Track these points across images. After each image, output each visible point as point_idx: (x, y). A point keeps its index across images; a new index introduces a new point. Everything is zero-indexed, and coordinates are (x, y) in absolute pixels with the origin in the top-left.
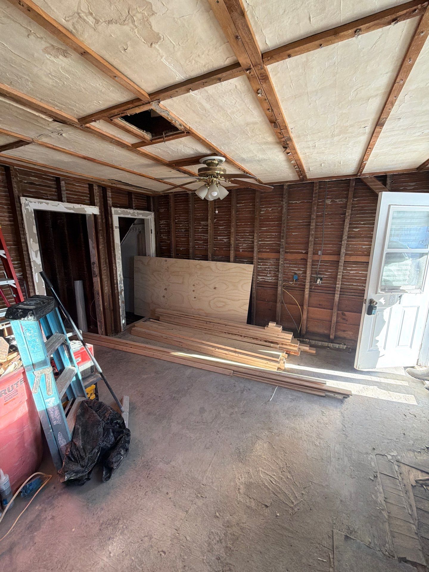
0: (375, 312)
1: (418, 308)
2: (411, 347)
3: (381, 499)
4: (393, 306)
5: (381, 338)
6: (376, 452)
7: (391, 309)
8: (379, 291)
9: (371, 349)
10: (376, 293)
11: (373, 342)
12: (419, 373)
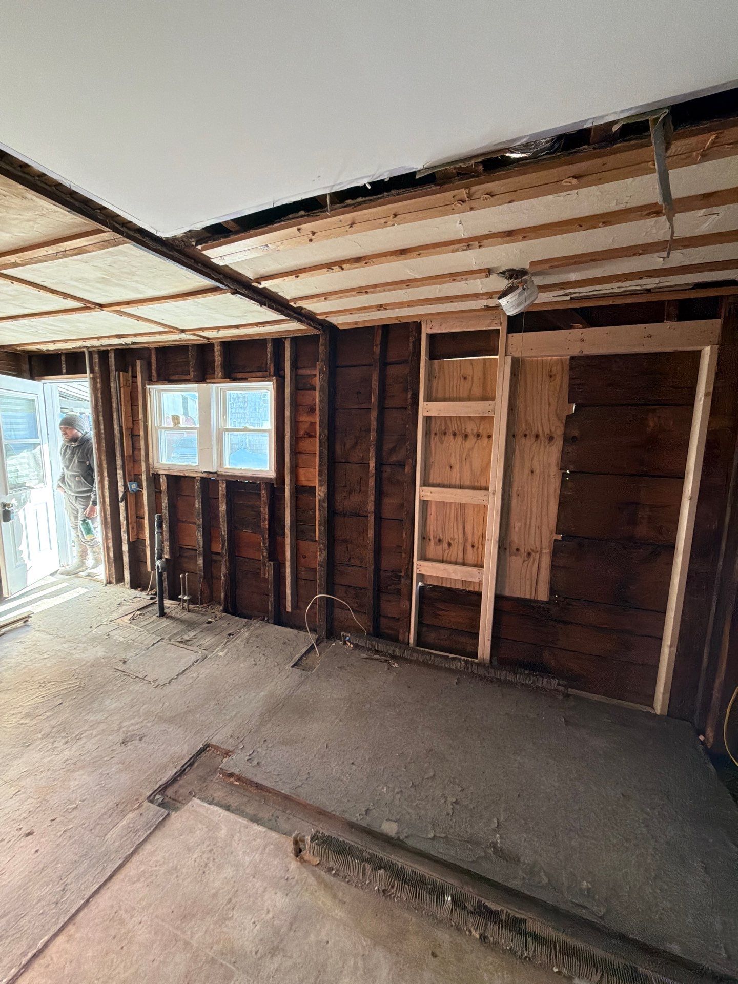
0: (13, 517)
1: (46, 504)
2: (51, 549)
3: (121, 639)
4: (25, 506)
5: (23, 547)
6: (94, 627)
7: (24, 510)
8: (9, 491)
9: (18, 564)
10: (7, 494)
11: (17, 554)
12: (72, 569)
